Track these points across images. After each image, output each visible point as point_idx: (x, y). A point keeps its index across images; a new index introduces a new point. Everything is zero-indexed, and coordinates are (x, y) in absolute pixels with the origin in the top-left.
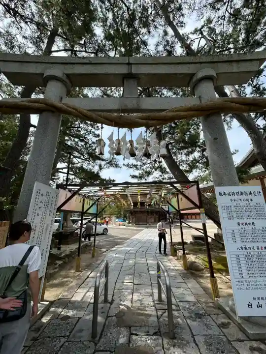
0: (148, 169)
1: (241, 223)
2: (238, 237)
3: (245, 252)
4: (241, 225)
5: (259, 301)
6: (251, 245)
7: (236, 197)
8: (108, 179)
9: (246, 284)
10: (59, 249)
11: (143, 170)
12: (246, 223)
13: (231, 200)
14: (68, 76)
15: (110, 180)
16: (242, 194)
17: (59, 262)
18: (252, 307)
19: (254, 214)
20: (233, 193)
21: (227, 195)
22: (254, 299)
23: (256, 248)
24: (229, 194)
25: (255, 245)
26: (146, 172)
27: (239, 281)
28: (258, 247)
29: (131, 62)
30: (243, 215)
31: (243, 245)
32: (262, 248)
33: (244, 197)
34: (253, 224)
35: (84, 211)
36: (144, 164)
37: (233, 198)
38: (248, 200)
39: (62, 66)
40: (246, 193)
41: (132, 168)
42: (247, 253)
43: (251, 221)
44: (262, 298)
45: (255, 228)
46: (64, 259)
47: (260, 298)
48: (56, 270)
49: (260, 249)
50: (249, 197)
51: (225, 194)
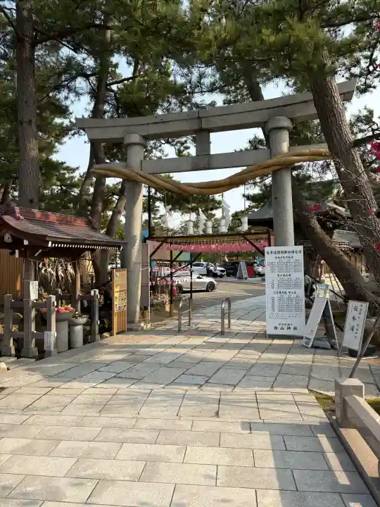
1: (280, 275)
2: (276, 286)
6: (284, 290)
7: (280, 255)
12: (284, 275)
13: (276, 257)
16: (286, 252)
20: (282, 252)
24: (275, 253)
29: (200, 116)
35: (173, 259)
37: (277, 255)
38: (289, 257)
47: (284, 324)
49: (291, 293)
50: (291, 255)
51: (271, 252)
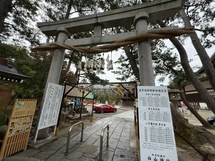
0: (127, 74)
1: (150, 108)
2: (147, 118)
3: (151, 126)
4: (150, 109)
5: (156, 157)
6: (155, 122)
7: (150, 92)
8: (105, 80)
9: (148, 145)
10: (74, 115)
11: (124, 74)
12: (154, 109)
13: (147, 94)
14: (68, 29)
15: (106, 81)
16: (154, 91)
17: (72, 121)
18: (150, 160)
19: (160, 103)
20: (148, 90)
21: (144, 91)
22: (153, 155)
23: (158, 124)
24: (146, 90)
25: (158, 122)
26: (126, 76)
27: (144, 143)
28: (160, 124)
29: (97, 16)
30: (153, 104)
31: (150, 122)
32: (162, 125)
33: (155, 92)
34: (159, 109)
36: (124, 71)
38: (157, 95)
39: (65, 25)
40: (156, 91)
41: (117, 73)
42: (152, 127)
43: (157, 108)
44: (158, 155)
45: (159, 112)
46: (74, 120)
47: (157, 155)
48: (69, 125)
49: (161, 125)
50: (159, 93)
51: (143, 90)
